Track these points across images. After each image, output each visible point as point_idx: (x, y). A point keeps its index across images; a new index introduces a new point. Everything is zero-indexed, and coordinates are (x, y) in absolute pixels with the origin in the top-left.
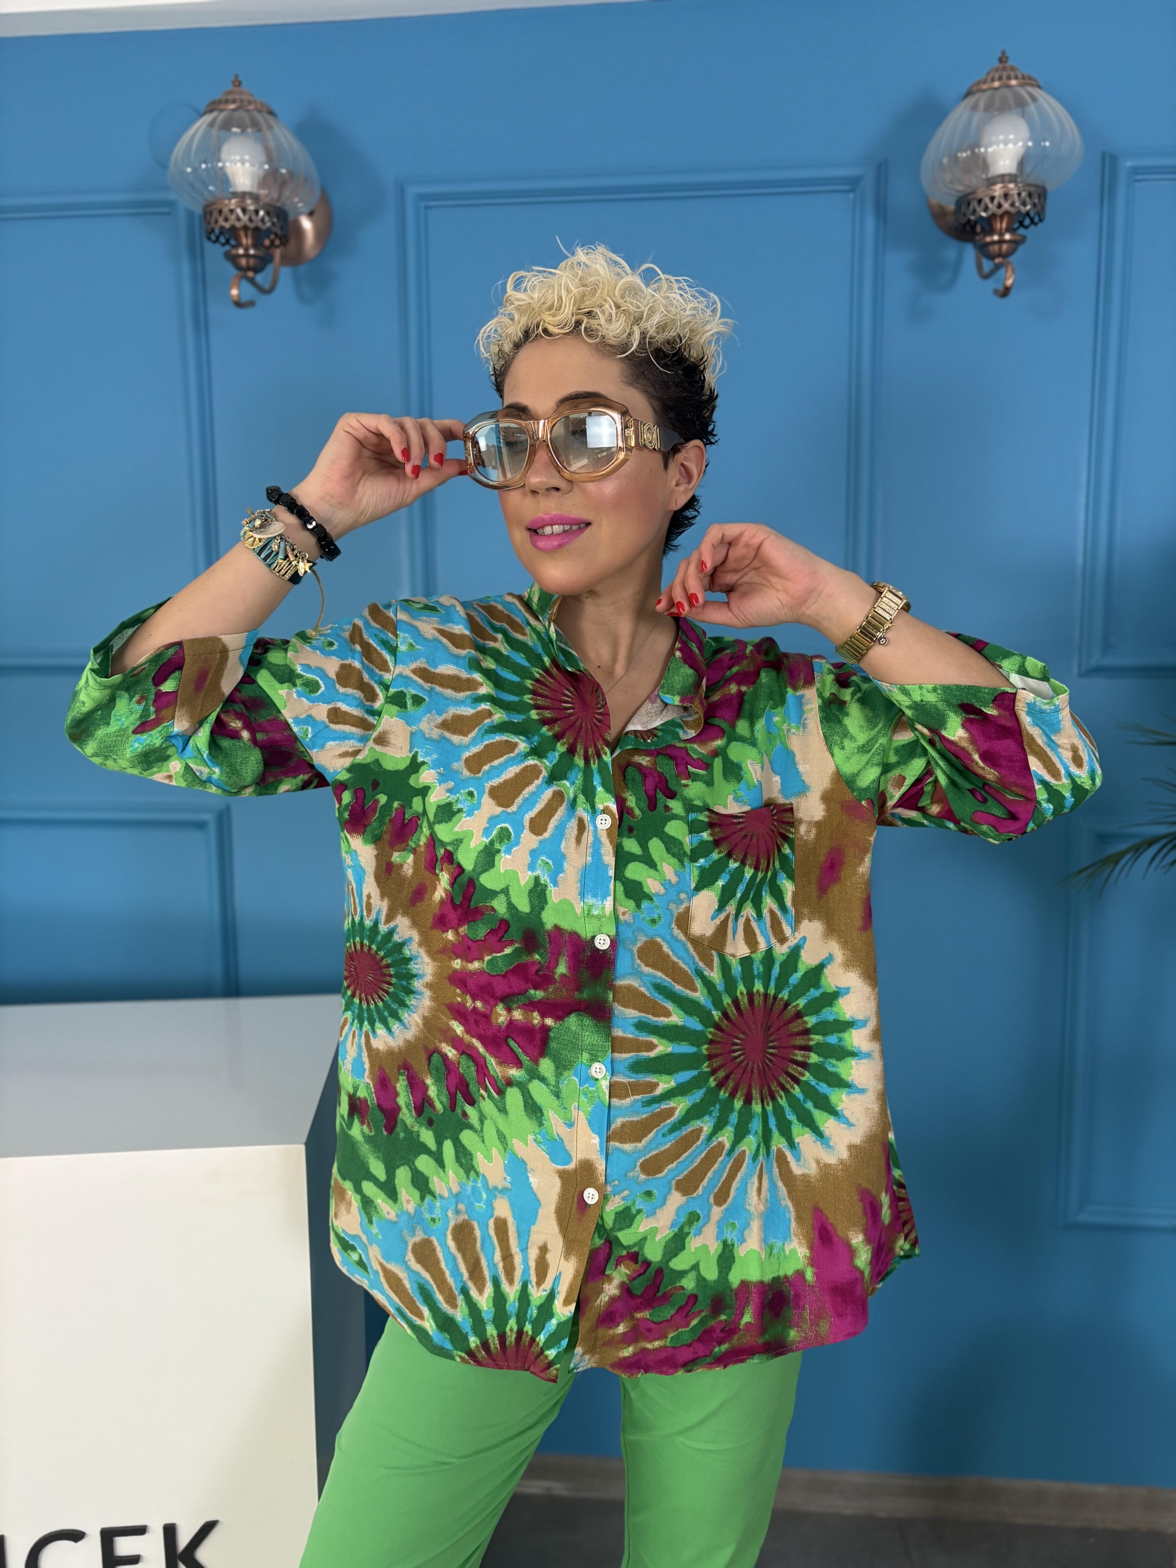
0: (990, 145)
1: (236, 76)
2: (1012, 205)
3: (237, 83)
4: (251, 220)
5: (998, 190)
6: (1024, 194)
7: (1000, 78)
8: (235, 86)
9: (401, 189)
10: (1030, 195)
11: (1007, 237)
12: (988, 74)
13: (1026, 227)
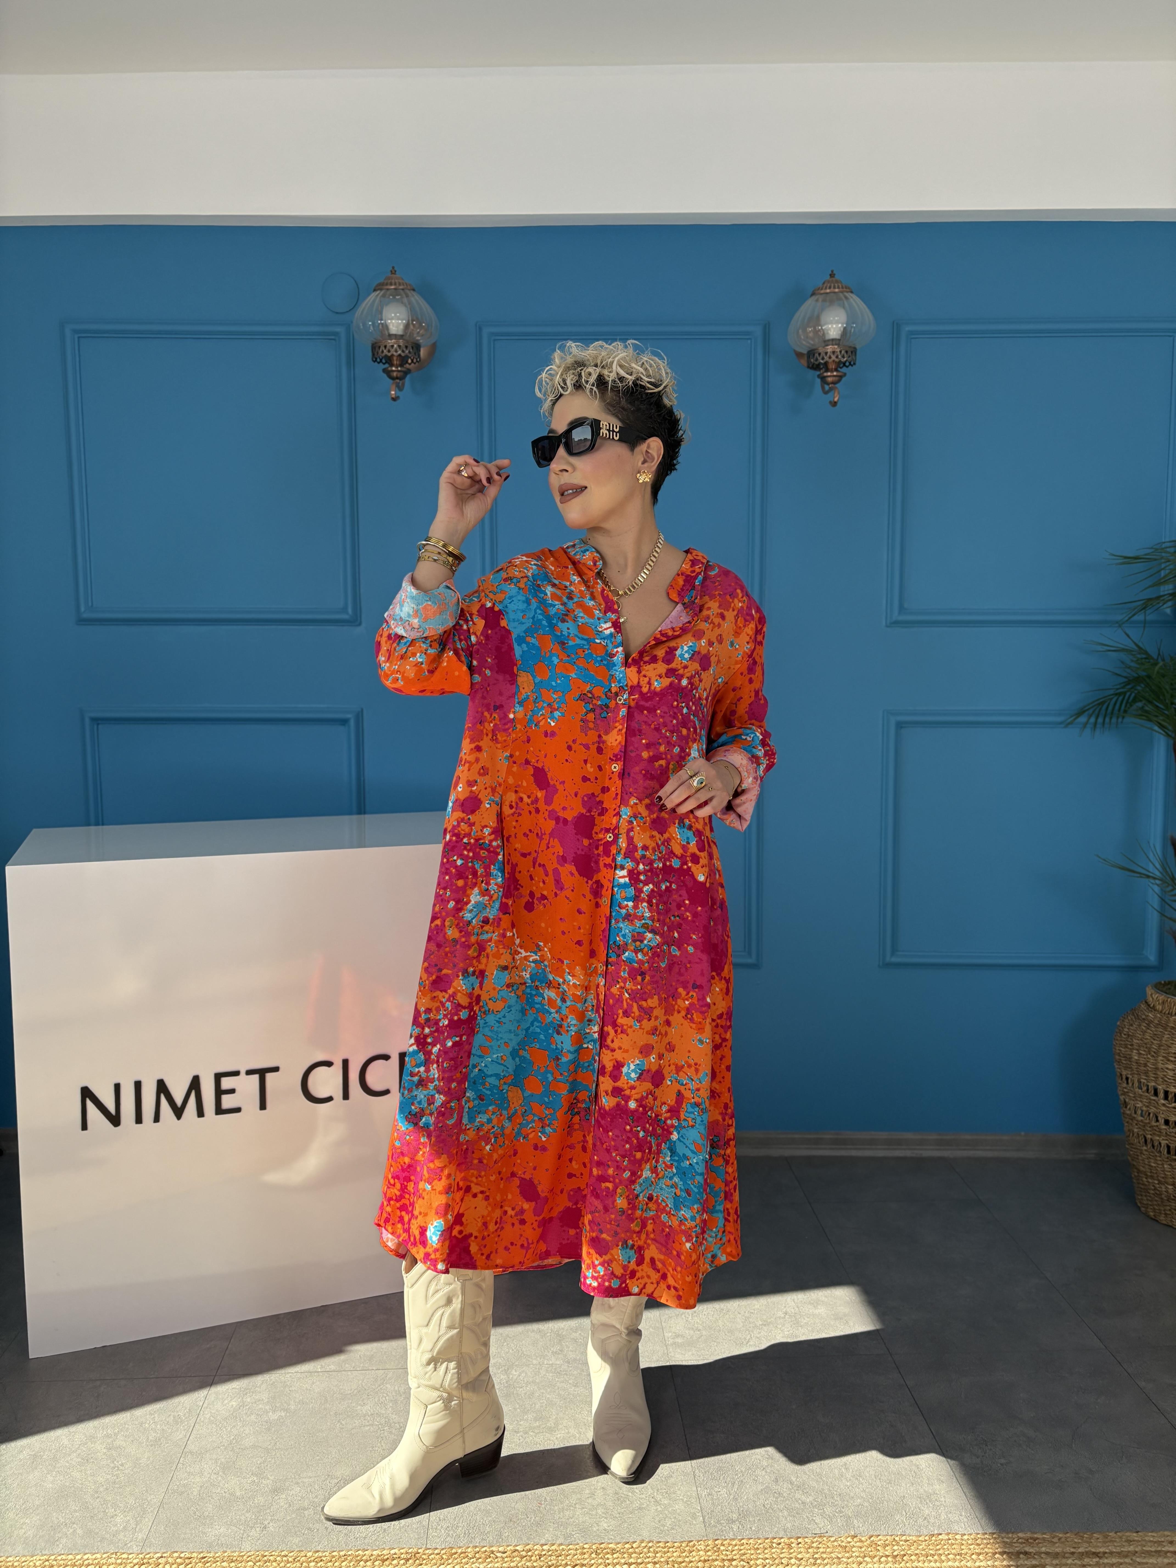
0: (825, 324)
1: (393, 268)
2: (837, 357)
3: (393, 272)
4: (403, 351)
5: (830, 349)
6: (843, 352)
7: (830, 288)
8: (392, 273)
9: (480, 329)
10: (847, 352)
11: (835, 373)
12: (824, 283)
13: (847, 367)
